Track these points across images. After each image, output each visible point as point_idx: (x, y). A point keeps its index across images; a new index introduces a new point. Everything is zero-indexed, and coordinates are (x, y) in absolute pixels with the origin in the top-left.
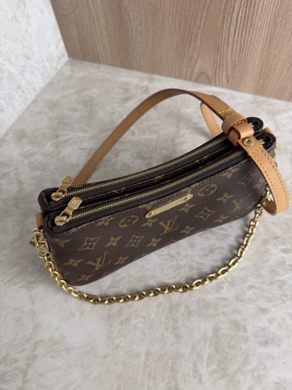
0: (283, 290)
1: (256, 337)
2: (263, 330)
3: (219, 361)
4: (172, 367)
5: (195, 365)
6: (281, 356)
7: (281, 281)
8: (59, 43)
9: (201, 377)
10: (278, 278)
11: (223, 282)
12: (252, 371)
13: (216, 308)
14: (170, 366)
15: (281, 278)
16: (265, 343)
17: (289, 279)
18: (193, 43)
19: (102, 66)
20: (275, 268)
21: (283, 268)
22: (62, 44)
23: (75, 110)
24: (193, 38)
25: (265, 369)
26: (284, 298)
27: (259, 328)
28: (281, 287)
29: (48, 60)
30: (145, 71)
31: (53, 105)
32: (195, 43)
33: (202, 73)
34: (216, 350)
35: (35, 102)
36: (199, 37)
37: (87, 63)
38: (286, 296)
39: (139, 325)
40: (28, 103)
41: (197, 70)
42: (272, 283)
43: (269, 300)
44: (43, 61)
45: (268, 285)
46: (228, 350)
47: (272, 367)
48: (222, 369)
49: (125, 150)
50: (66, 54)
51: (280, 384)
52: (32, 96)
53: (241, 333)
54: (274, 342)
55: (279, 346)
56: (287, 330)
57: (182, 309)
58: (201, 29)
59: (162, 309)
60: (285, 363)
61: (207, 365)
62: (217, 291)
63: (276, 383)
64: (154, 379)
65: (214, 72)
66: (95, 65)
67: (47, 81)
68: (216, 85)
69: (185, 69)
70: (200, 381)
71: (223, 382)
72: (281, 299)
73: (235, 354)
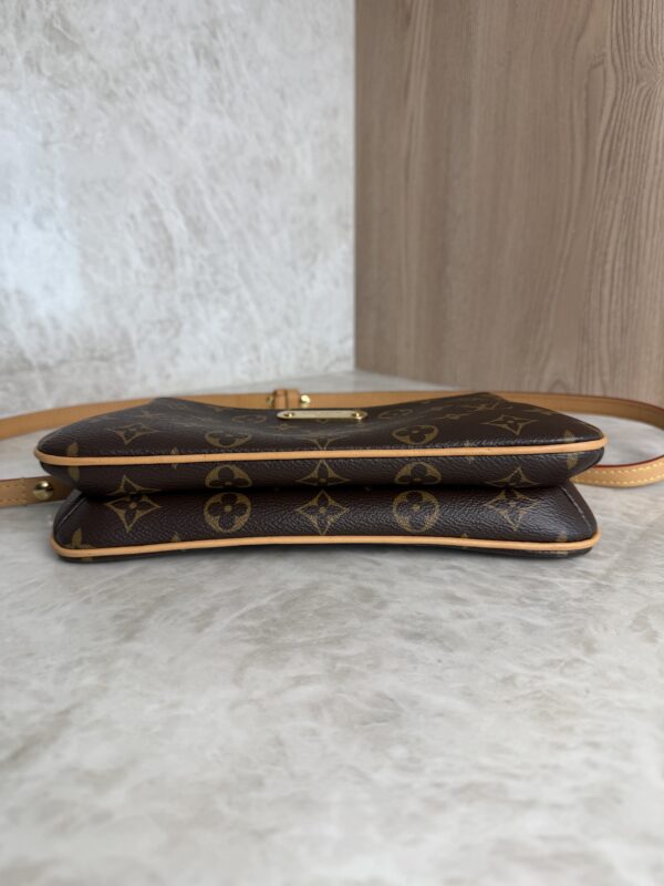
0: (535, 592)
1: (399, 621)
2: (428, 619)
3: (274, 620)
5: (215, 609)
6: (440, 665)
7: (540, 582)
8: (346, 338)
9: (208, 625)
12: (336, 658)
15: (543, 578)
16: (415, 636)
17: (566, 584)
18: (543, 323)
24: (543, 315)
25: (374, 666)
26: (527, 601)
28: (532, 587)
29: (318, 347)
32: (545, 323)
33: (558, 383)
34: (284, 608)
36: (553, 312)
38: (537, 600)
41: (548, 377)
42: (512, 577)
43: (484, 592)
44: (309, 343)
45: (502, 576)
46: (310, 615)
47: (395, 671)
48: (268, 631)
50: (352, 360)
51: (392, 700)
53: (366, 606)
54: (441, 642)
55: (451, 651)
56: (494, 639)
58: (556, 298)
60: (439, 678)
61: (242, 617)
63: (380, 695)
64: (112, 597)
70: (199, 630)
71: (249, 648)
72: (519, 600)
73: (322, 625)
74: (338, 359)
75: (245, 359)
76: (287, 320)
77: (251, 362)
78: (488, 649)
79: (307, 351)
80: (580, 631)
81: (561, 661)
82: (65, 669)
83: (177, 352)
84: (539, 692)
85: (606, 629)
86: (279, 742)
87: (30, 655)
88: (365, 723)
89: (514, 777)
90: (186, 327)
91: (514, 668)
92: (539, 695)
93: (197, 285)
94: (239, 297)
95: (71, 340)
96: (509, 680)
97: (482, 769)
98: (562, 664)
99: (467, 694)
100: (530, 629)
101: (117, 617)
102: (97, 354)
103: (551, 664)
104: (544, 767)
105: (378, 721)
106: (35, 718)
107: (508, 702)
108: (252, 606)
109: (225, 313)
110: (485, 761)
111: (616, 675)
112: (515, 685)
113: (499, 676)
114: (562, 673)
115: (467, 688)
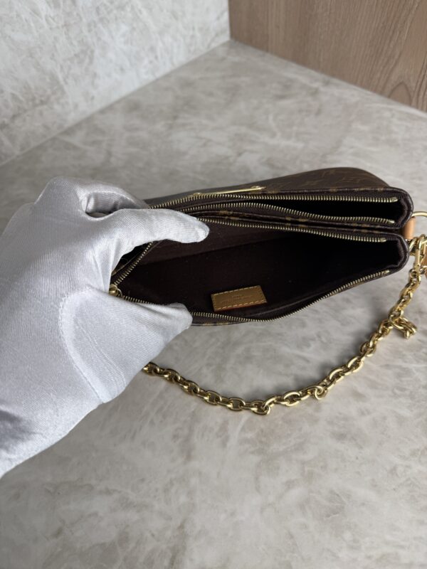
0: (401, 381)
1: (331, 423)
2: (346, 419)
3: (262, 431)
4: (193, 412)
5: (226, 422)
6: (357, 461)
7: (404, 369)
8: (222, 13)
9: (227, 439)
10: (400, 363)
11: (313, 339)
12: (303, 463)
13: (287, 366)
14: (193, 410)
15: (405, 365)
16: (341, 437)
17: (418, 370)
18: (398, 33)
19: (268, 55)
20: (401, 349)
21: (415, 354)
22: (226, 16)
23: (211, 94)
24: (399, 26)
25: (324, 467)
26: (397, 392)
27: (340, 414)
28: (399, 376)
29: (201, 29)
30: (323, 71)
31: (187, 84)
32: (400, 32)
33: (401, 83)
35: (167, 76)
36: (409, 25)
37: (251, 49)
38: (403, 389)
39: (176, 348)
40: (159, 74)
41: (394, 78)
42: (387, 366)
43: (373, 385)
44: (193, 29)
45: (381, 366)
46: (280, 423)
47: (336, 470)
48: (261, 442)
49: (252, 152)
50: (228, 32)
51: (338, 495)
52: (165, 68)
54: (355, 440)
55: (361, 448)
56: (383, 433)
57: (240, 350)
58: (413, 12)
59: (213, 340)
60: (358, 473)
61: (243, 429)
62: (299, 347)
63: (332, 492)
64: (164, 417)
65: (419, 83)
66: (260, 52)
67: (193, 57)
68: (417, 107)
69: (379, 75)
70: (224, 444)
71: (255, 459)
72: (393, 391)
73: (289, 432)
74: (217, 35)
75: (146, 62)
76: (174, 15)
77: (151, 62)
78: (381, 444)
79: (193, 37)
81: (418, 450)
82: (166, 490)
83: (95, 75)
84: (409, 479)
86: (291, 537)
87: (143, 480)
88: (328, 516)
89: (402, 547)
90: (97, 52)
92: (409, 482)
93: (98, 9)
94: (133, 8)
95: (14, 97)
96: (394, 471)
97: (387, 543)
98: (420, 453)
99: (374, 486)
100: (401, 420)
101: (175, 437)
102: (37, 102)
103: (414, 453)
104: (415, 538)
105: (334, 514)
106: (169, 533)
107: (394, 489)
109: (124, 28)
110: (388, 537)
112: (397, 475)
113: (388, 468)
114: (420, 461)
115: (373, 480)
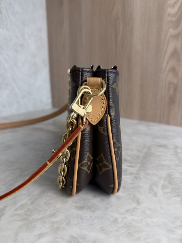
3: (29, 209)
5: (5, 207)
6: (91, 218)
12: (54, 223)
16: (81, 208)
25: (68, 224)
29: (40, 101)
46: (42, 205)
47: (76, 224)
48: (26, 215)
51: (76, 238)
54: (90, 209)
55: (94, 212)
56: (108, 204)
60: (92, 224)
61: (16, 210)
63: (72, 237)
73: (47, 208)
74: (47, 105)
78: (106, 209)
80: (134, 196)
81: (130, 209)
84: (126, 224)
85: (141, 194)
91: (116, 215)
96: (115, 221)
98: (131, 211)
99: (102, 230)
103: (128, 211)
107: (116, 230)
108: (20, 204)
111: (148, 212)
112: (118, 223)
113: (112, 220)
114: (132, 214)
115: (102, 227)
